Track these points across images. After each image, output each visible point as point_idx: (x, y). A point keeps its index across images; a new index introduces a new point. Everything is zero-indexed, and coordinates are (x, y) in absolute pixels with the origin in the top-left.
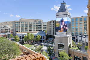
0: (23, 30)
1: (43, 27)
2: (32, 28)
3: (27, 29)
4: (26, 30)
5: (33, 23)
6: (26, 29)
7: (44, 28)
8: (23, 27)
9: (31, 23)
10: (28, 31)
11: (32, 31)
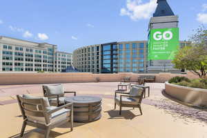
0: (9, 67)
1: (59, 62)
2: (34, 63)
3: (19, 64)
4: (17, 67)
5: (36, 51)
6: (16, 64)
7: (61, 65)
8: (8, 59)
9: (31, 51)
10: (22, 70)
11: (32, 70)
